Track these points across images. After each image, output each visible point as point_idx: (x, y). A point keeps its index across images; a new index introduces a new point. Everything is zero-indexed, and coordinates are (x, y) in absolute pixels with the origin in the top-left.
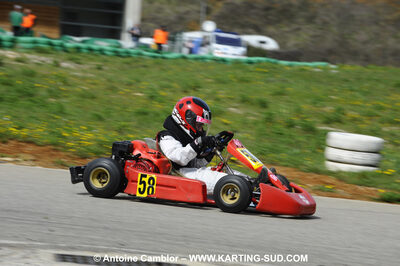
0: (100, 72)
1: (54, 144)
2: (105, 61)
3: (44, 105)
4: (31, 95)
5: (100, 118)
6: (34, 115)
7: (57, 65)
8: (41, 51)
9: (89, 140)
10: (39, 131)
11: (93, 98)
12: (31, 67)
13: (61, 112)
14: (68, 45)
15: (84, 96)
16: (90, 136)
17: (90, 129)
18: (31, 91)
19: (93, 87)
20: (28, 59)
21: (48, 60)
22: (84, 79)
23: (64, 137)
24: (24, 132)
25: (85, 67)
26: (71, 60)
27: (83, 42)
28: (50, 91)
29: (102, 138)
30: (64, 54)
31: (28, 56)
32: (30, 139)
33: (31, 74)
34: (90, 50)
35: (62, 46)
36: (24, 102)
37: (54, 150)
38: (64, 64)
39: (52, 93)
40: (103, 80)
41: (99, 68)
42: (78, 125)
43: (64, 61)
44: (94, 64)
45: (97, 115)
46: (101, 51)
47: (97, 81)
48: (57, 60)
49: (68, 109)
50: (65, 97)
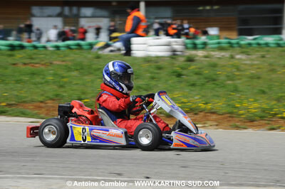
0: (264, 59)
1: (230, 113)
2: (268, 51)
3: (224, 86)
4: (214, 80)
5: (263, 92)
6: (217, 94)
7: (232, 57)
8: (221, 49)
9: (255, 109)
10: (219, 105)
11: (259, 78)
12: (214, 60)
13: (236, 90)
14: (242, 42)
15: (252, 77)
16: (256, 105)
17: (256, 101)
18: (214, 77)
19: (259, 70)
20: (213, 56)
21: (226, 54)
22: (252, 65)
23: (237, 107)
24: (209, 106)
25: (254, 57)
26: (243, 53)
27: (255, 39)
28: (228, 76)
29: (265, 106)
30: (238, 49)
31: (213, 53)
32: (213, 111)
33: (214, 66)
34: (259, 44)
35: (238, 43)
36: (210, 85)
37: (230, 117)
38: (238, 57)
39: (230, 78)
40: (266, 64)
41: (263, 57)
42: (247, 99)
43: (238, 54)
44: (259, 54)
45: (261, 90)
46: (267, 44)
47: (261, 66)
48: (233, 54)
49: (241, 88)
50: (239, 79)
